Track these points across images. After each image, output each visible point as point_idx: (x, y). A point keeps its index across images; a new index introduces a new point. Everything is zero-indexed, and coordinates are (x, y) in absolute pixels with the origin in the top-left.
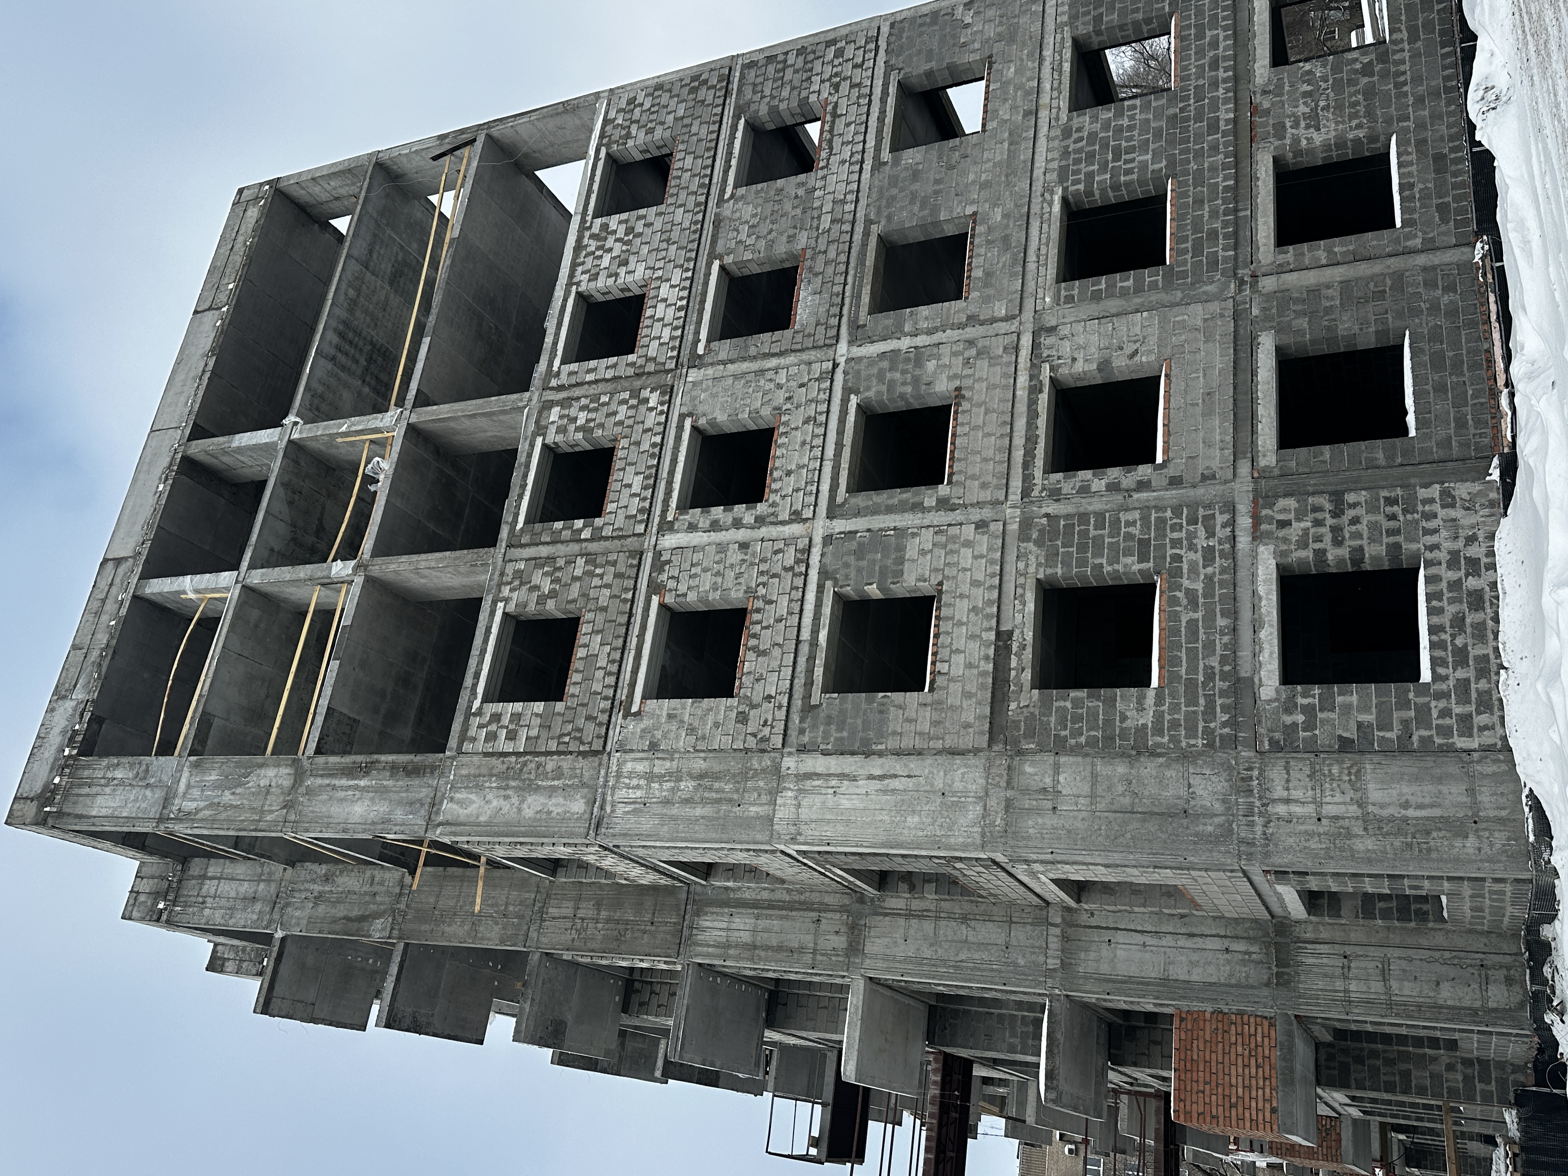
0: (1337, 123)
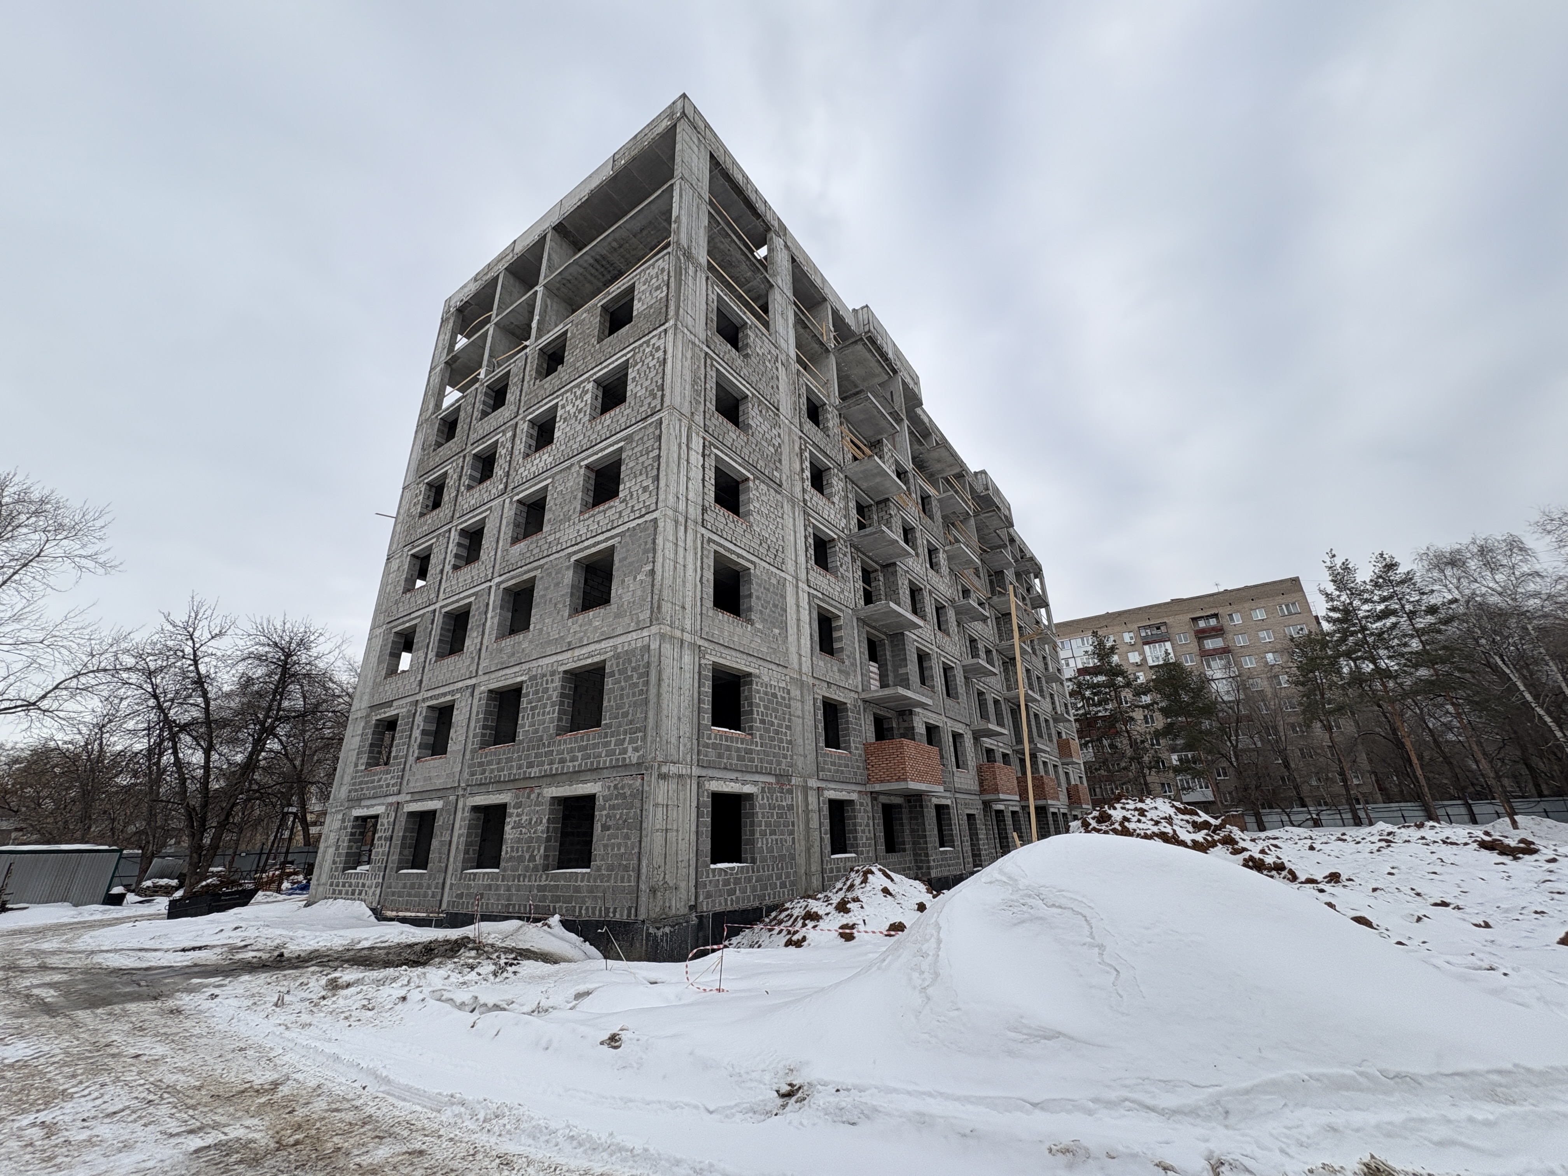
0: (512, 839)
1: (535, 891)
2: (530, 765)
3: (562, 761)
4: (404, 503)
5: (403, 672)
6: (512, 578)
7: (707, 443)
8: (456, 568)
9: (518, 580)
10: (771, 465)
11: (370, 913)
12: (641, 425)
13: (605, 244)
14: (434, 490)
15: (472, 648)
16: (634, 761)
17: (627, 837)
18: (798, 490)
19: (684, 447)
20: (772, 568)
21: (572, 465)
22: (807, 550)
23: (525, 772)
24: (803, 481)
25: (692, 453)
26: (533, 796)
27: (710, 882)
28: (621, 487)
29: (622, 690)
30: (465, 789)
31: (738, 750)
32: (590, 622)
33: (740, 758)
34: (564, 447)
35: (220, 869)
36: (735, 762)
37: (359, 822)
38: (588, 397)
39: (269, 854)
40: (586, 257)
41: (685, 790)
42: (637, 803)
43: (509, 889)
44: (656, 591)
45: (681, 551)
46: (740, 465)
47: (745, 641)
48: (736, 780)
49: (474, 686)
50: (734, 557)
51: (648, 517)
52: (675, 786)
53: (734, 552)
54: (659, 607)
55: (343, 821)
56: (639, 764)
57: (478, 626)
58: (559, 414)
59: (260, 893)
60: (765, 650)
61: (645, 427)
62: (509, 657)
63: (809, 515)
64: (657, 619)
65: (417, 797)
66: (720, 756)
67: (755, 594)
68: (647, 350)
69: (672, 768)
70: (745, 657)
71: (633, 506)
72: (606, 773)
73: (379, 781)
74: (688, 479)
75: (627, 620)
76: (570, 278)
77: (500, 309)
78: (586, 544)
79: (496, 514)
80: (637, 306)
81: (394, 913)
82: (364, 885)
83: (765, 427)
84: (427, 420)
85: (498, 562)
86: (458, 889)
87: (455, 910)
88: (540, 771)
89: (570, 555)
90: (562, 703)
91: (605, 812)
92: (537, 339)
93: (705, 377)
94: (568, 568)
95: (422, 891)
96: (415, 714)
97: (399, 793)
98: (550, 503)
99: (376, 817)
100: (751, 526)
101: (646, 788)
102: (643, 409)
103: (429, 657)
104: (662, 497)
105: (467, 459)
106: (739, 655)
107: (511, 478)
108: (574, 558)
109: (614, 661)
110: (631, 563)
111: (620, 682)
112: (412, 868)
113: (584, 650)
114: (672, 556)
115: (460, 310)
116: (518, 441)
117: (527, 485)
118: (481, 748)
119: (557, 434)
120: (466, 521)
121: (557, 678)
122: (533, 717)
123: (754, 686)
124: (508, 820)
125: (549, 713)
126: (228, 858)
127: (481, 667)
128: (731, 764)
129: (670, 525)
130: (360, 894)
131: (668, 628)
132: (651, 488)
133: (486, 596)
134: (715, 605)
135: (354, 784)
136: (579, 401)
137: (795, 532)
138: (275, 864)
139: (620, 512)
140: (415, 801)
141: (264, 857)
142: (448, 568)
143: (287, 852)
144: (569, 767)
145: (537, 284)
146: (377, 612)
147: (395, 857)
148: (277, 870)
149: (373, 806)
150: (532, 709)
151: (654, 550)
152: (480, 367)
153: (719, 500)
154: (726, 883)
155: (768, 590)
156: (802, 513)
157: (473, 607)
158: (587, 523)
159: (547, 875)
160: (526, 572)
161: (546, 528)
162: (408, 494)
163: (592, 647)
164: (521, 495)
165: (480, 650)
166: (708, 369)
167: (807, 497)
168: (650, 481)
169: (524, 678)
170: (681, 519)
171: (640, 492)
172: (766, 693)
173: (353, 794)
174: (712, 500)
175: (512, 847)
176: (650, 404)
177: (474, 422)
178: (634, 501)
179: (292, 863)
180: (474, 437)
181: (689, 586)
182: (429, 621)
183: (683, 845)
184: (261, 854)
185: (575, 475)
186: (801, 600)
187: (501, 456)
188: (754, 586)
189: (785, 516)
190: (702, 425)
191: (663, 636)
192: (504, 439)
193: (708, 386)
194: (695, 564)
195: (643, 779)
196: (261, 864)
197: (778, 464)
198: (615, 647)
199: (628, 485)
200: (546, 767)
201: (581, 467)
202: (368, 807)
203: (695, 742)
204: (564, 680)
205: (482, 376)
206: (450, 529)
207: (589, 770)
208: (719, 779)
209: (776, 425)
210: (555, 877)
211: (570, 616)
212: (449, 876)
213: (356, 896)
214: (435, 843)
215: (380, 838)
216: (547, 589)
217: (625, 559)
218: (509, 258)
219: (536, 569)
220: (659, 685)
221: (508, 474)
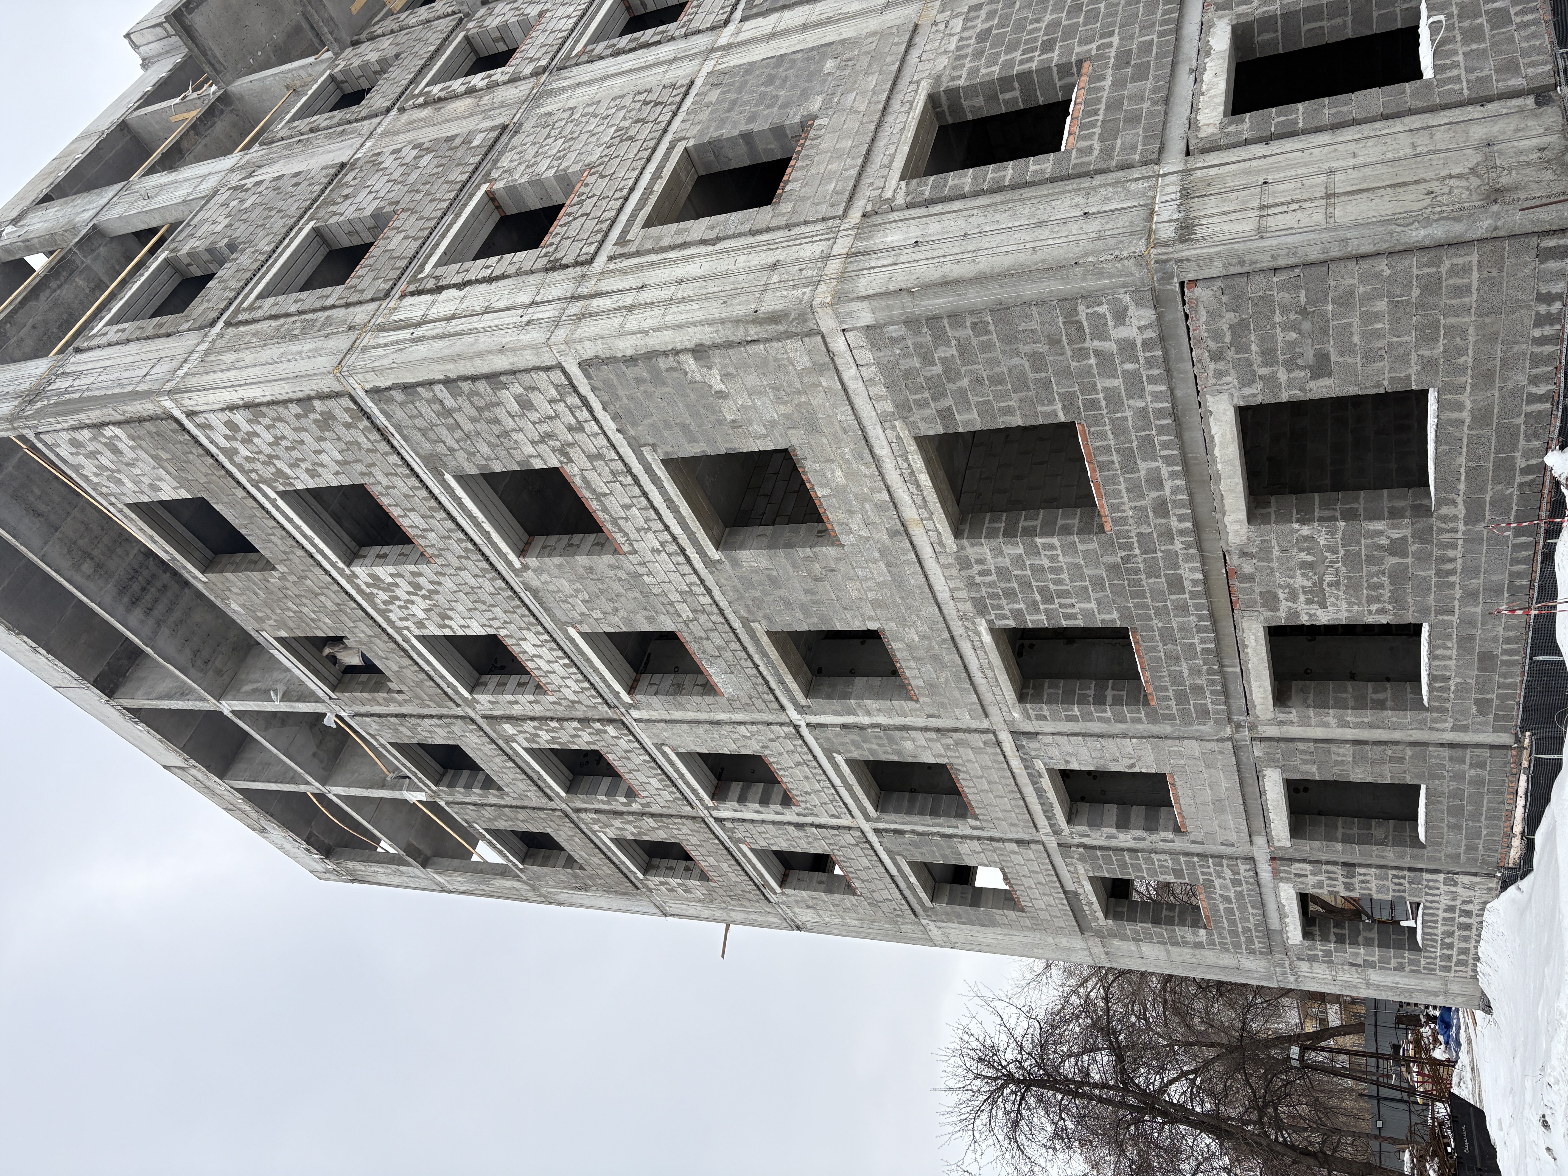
0: (1350, 604)
1: (1480, 527)
2: (1176, 585)
3: (1162, 508)
4: (691, 912)
5: (1006, 878)
6: (783, 683)
7: (412, 288)
8: (787, 801)
9: (783, 670)
10: (459, 154)
11: (1512, 889)
12: (398, 440)
13: (92, 587)
14: (656, 861)
15: (938, 748)
16: (1148, 315)
17: (1345, 300)
18: (512, 93)
19: (419, 332)
20: (684, 108)
21: (527, 588)
22: (647, 45)
23: (1193, 595)
24: (492, 86)
25: (433, 313)
26: (1248, 568)
27: (1470, 70)
28: (538, 464)
29: (978, 381)
30: (1238, 726)
31: (1119, 83)
32: (839, 491)
33: (1141, 74)
34: (497, 610)
35: (1407, 1156)
36: (1149, 84)
37: (1316, 930)
38: (384, 572)
39: (1378, 1084)
40: (133, 620)
41: (1222, 178)
42: (1255, 288)
43: (1471, 595)
44: (740, 334)
45: (646, 296)
46: (458, 216)
47: (853, 124)
48: (1197, 73)
49: (1016, 734)
50: (659, 187)
51: (584, 387)
52: (1212, 202)
53: (649, 189)
54: (774, 318)
55: (1312, 959)
56: (1158, 301)
57: (891, 740)
58: (438, 632)
59: (1455, 1090)
60: (872, 80)
61: (398, 428)
62: (944, 666)
63: (568, 57)
64: (802, 318)
65: (1258, 823)
66: (1133, 119)
67: (744, 127)
68: (244, 452)
69: (1165, 216)
70: (889, 119)
71: (570, 429)
72: (1185, 390)
73: (1227, 900)
74: (488, 310)
75: (818, 400)
76: (188, 652)
77: (294, 779)
78: (677, 530)
79: (666, 733)
80: (169, 491)
81: (1516, 842)
82: (1450, 909)
83: (379, 182)
84: (534, 888)
85: (757, 717)
86: (1465, 712)
87: (1518, 714)
88: (1188, 559)
89: (710, 563)
90: (1029, 532)
91: (1283, 376)
92: (318, 700)
93: (275, 317)
94: (735, 563)
95: (1467, 789)
96: (1085, 847)
97: (1251, 859)
98: (615, 624)
99: (1304, 899)
100: (591, 166)
101: (1216, 269)
102: (362, 440)
103: (968, 832)
104: (529, 359)
105: (579, 805)
106: (886, 132)
107: (590, 714)
108: (713, 553)
109: (917, 416)
110: (692, 410)
111: (962, 391)
112: (1415, 819)
113: (903, 495)
114: (658, 311)
115: (327, 852)
116: (517, 710)
117: (595, 679)
118: (1146, 703)
119: (476, 629)
120: (694, 791)
121: (972, 552)
122: (1065, 594)
123: (961, 83)
124: (1304, 620)
125: (1053, 559)
126: (1386, 1146)
127: (974, 725)
128: (1155, 91)
129: (589, 328)
130: (1468, 914)
131: (822, 288)
132: (517, 389)
133: (829, 733)
134: (768, 202)
135: (1237, 946)
136: (399, 592)
137: (605, 78)
138: (1399, 1075)
139: (591, 458)
140: (1266, 826)
141: (1385, 1092)
142: (790, 815)
143: (1377, 1056)
144: (1175, 490)
145: (221, 713)
146: (898, 937)
147: (1390, 855)
148: (1409, 1071)
149: (1280, 907)
150: (1048, 597)
151: (651, 355)
152: (406, 801)
153: (533, 242)
154: (1473, 35)
155: (734, 103)
156: (564, 73)
157: (856, 755)
158: (634, 535)
159: (1441, 502)
160: (764, 655)
161: (667, 625)
162: (674, 906)
163: (894, 478)
164: (618, 687)
165: (938, 730)
166: (258, 314)
167: (528, 70)
168: (505, 395)
169: (983, 627)
170: (576, 308)
171: (535, 416)
172: (978, 54)
173: (1257, 945)
174: (533, 253)
175: (1370, 600)
176: (348, 426)
177: (507, 801)
178: (559, 427)
179: (1396, 1048)
180: (534, 798)
181: (723, 265)
182: (899, 839)
183: (1370, 152)
184: (1378, 1098)
185: (545, 577)
186: (757, 33)
187: (554, 740)
188: (728, 131)
189: (570, 104)
190: (373, 306)
191: (839, 298)
192: (520, 738)
193: (293, 309)
194: (674, 261)
195: (1194, 282)
196: (1397, 1095)
197: (457, 142)
198: (883, 419)
199: (529, 449)
200: (1178, 545)
201: (525, 567)
202: (1282, 916)
203: (1098, 180)
204: (975, 535)
205: (422, 797)
206: (716, 820)
207: (1179, 436)
208: (1194, 109)
209: (374, 162)
210: (1447, 483)
211: (835, 542)
212: (1435, 737)
213: (1473, 920)
214: (1359, 775)
215: (1348, 887)
216: (788, 604)
217: (685, 428)
218: (200, 776)
219: (752, 634)
220: (957, 282)
221: (585, 721)
